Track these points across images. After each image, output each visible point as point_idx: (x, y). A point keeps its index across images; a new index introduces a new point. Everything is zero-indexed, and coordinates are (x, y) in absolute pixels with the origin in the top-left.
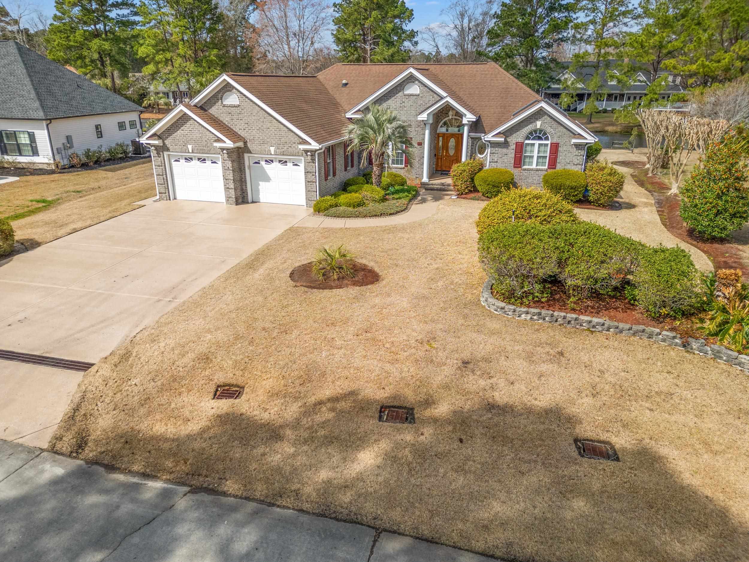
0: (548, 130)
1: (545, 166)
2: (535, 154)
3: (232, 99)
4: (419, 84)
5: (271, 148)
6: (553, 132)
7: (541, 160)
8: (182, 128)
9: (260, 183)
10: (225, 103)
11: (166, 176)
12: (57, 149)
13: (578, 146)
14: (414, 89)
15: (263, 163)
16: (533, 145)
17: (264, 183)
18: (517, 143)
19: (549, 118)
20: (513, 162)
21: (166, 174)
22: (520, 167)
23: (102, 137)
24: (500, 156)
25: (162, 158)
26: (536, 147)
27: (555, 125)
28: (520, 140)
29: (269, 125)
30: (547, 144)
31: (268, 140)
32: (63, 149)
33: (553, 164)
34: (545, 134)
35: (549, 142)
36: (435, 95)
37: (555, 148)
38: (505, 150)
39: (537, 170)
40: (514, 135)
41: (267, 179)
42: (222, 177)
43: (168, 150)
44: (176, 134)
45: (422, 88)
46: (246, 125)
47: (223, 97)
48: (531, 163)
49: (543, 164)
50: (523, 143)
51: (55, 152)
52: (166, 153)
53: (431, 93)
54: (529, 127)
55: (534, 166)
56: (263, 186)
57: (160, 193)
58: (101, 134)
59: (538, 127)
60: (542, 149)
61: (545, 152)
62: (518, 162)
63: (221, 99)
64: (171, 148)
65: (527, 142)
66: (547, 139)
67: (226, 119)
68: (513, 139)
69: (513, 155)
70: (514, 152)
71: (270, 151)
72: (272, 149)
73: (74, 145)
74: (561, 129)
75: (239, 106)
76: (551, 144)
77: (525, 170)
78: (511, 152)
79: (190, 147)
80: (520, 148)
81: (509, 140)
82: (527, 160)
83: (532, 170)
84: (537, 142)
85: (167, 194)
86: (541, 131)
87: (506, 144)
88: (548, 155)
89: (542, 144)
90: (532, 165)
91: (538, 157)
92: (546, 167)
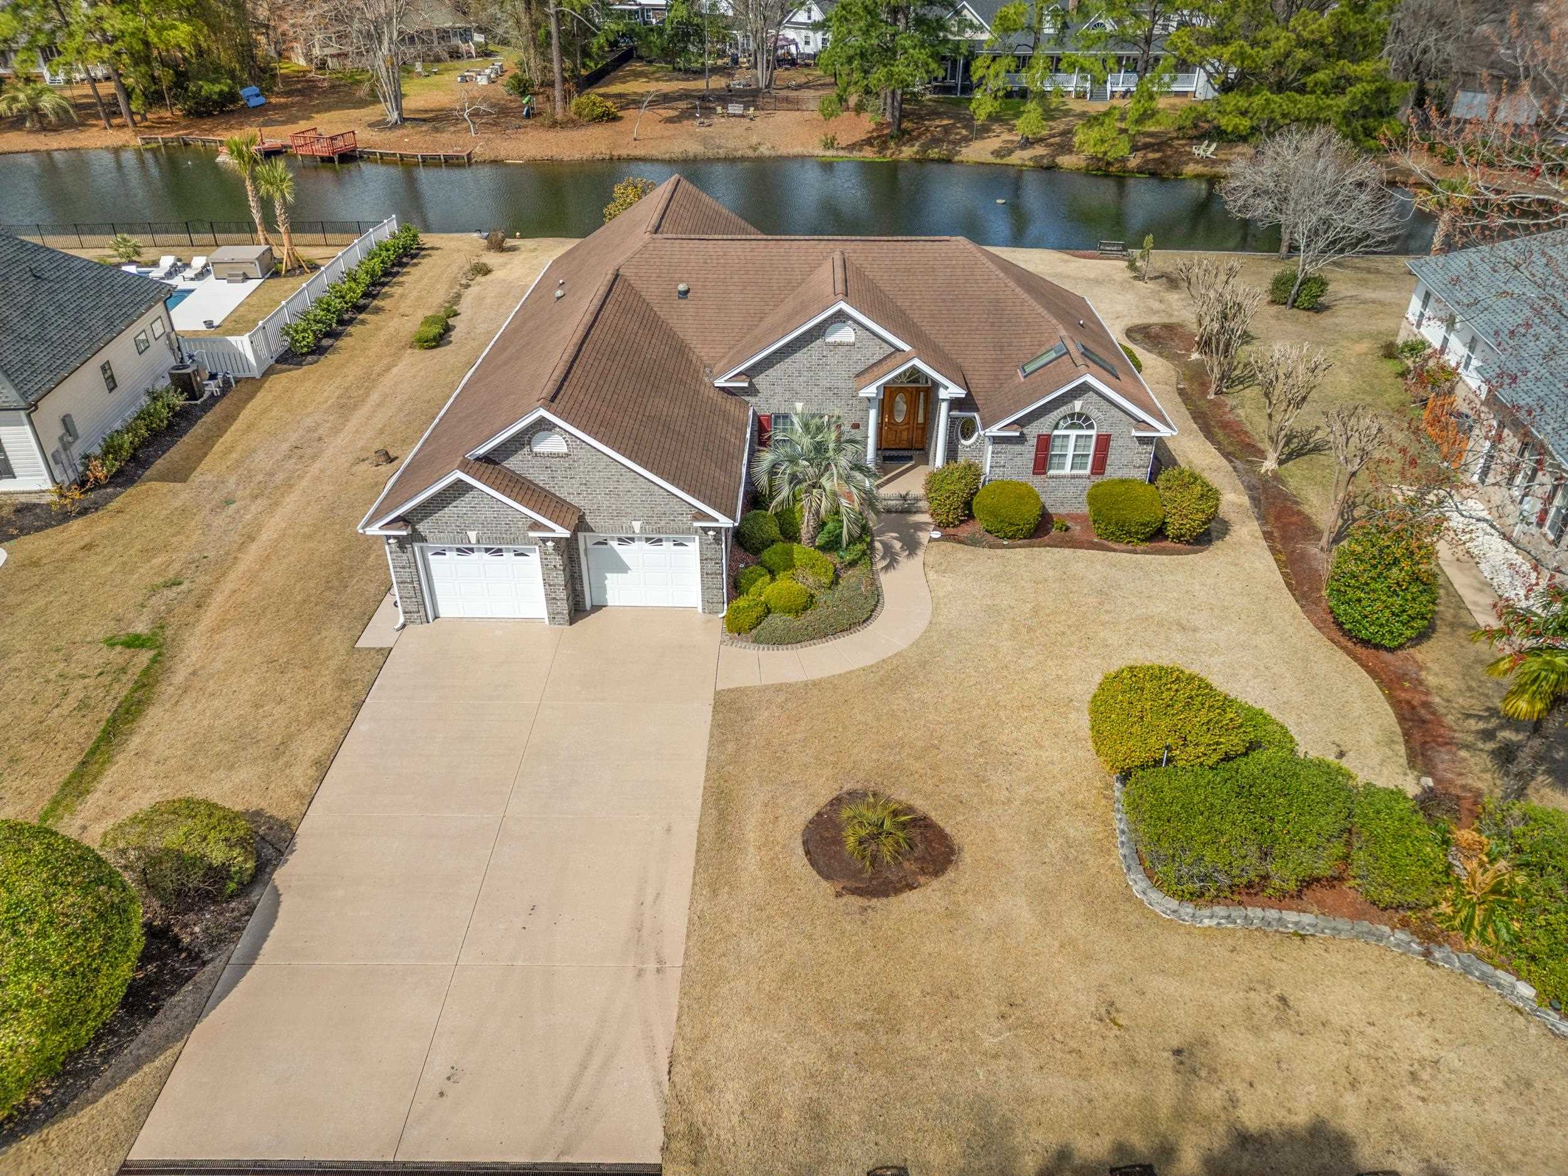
0: (1094, 414)
1: (1085, 468)
2: (1070, 452)
3: (551, 444)
4: (855, 326)
5: (634, 523)
6: (1102, 417)
7: (1078, 460)
8: (454, 504)
9: (608, 575)
10: (536, 449)
11: (420, 584)
12: (53, 456)
13: (1142, 440)
14: (845, 334)
15: (614, 544)
16: (1068, 436)
17: (615, 575)
18: (1039, 436)
19: (1095, 396)
20: (1032, 465)
21: (419, 580)
22: (1045, 473)
23: (115, 386)
24: (1010, 457)
25: (410, 555)
26: (1072, 442)
27: (1105, 405)
28: (1045, 431)
29: (630, 485)
30: (1091, 436)
31: (629, 510)
32: (61, 450)
33: (1099, 466)
34: (1087, 419)
35: (1093, 432)
36: (885, 345)
37: (1103, 443)
38: (1018, 448)
39: (1073, 477)
40: (1035, 424)
41: (622, 568)
42: (542, 582)
43: (424, 539)
44: (441, 513)
45: (859, 333)
46: (583, 488)
47: (533, 440)
48: (1061, 466)
49: (1083, 466)
50: (1049, 436)
51: (51, 463)
52: (417, 547)
53: (878, 341)
54: (1062, 409)
55: (1067, 471)
56: (613, 581)
57: (405, 612)
58: (114, 382)
59: (1077, 410)
60: (1082, 442)
61: (1087, 447)
62: (1041, 464)
63: (529, 444)
64: (429, 536)
65: (1056, 432)
66: (1091, 427)
67: (540, 478)
68: (1033, 431)
69: (1033, 456)
70: (1034, 449)
71: (631, 527)
72: (637, 525)
73: (79, 432)
74: (1115, 412)
75: (567, 455)
76: (1098, 436)
77: (1052, 477)
78: (1029, 451)
79: (473, 535)
80: (1045, 443)
81: (1025, 431)
82: (1055, 460)
83: (1064, 477)
84: (1073, 433)
85: (422, 613)
86: (1080, 415)
87: (1021, 439)
88: (1092, 452)
89: (1081, 436)
90: (1063, 468)
91: (1074, 456)
92: (1088, 471)
